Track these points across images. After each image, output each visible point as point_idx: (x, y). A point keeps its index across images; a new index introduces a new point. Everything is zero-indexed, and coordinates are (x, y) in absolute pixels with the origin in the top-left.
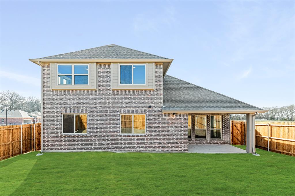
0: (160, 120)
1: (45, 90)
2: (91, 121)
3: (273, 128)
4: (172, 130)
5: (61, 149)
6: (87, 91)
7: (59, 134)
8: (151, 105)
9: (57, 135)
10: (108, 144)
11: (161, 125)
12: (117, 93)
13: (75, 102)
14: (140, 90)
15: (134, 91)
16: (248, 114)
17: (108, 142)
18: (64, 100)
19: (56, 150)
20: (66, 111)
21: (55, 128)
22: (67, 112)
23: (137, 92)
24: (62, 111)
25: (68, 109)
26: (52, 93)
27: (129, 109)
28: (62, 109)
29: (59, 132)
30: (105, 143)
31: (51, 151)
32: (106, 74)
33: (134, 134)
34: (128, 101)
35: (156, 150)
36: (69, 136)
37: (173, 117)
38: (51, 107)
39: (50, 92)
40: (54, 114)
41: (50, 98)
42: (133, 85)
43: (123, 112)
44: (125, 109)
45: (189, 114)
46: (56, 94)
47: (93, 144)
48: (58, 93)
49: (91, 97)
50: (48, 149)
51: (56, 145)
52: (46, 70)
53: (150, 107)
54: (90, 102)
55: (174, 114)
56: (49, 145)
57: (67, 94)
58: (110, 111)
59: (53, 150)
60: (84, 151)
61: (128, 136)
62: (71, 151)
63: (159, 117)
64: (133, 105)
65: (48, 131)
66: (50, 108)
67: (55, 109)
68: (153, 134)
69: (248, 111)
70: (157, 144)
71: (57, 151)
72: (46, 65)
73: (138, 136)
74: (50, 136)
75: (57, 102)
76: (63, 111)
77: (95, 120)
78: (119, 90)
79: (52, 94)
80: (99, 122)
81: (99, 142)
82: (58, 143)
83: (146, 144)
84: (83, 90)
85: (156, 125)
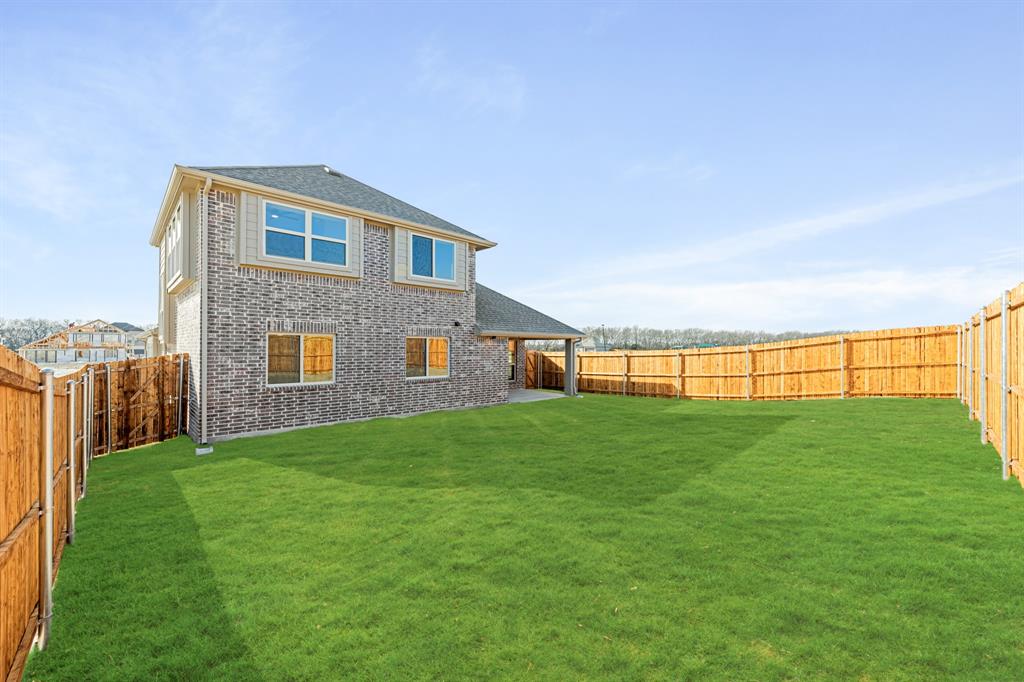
0: (472, 348)
1: (214, 264)
2: (345, 350)
3: (583, 359)
4: (489, 366)
5: (266, 426)
6: (338, 279)
7: (260, 387)
8: (458, 320)
9: (252, 391)
10: (382, 402)
11: (472, 358)
12: (401, 291)
13: (304, 304)
14: (442, 291)
15: (432, 291)
16: (568, 341)
17: (383, 397)
18: (276, 295)
19: (249, 430)
20: (280, 326)
21: (248, 373)
22: (283, 330)
23: (437, 294)
24: (269, 326)
25: (288, 319)
26: (239, 274)
27: (423, 327)
28: (268, 319)
29: (259, 383)
30: (376, 400)
31: (235, 436)
32: (379, 247)
33: (432, 377)
34: (420, 310)
35: (466, 405)
36: (289, 391)
37: (490, 343)
38: (233, 314)
39: (231, 271)
40: (245, 333)
41: (232, 288)
42: (435, 280)
43: (412, 332)
44: (415, 327)
45: (510, 339)
46: (250, 279)
47: (351, 406)
48: (257, 276)
49: (345, 295)
50: (224, 430)
51: (251, 419)
52: (216, 207)
53: (457, 324)
54: (344, 307)
55: (494, 337)
56: (228, 422)
57: (285, 282)
58: (387, 330)
59: (239, 432)
60: (328, 424)
61: (422, 382)
62: (295, 428)
63: (471, 344)
64: (430, 319)
65: (222, 381)
66: (230, 315)
67: (246, 318)
68: (462, 376)
69: (568, 336)
70: (468, 392)
71: (255, 433)
72: (218, 192)
73: (437, 381)
74: (232, 395)
75: (253, 301)
76: (272, 324)
77: (354, 350)
78: (405, 286)
79: (236, 275)
80: (365, 353)
81: (364, 400)
82: (256, 412)
83: (451, 394)
84: (326, 278)
85: (466, 358)
